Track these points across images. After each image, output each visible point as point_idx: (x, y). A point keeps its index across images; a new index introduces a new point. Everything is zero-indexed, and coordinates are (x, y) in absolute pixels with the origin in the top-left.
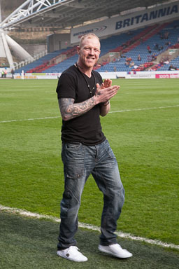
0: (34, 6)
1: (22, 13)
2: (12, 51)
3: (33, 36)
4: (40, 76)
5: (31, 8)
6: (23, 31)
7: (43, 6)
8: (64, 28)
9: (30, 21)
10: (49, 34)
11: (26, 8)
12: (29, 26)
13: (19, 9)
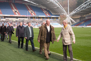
0: (77, 11)
1: (74, 12)
2: (71, 21)
3: (76, 17)
4: (77, 27)
5: (76, 11)
6: (74, 16)
7: (79, 10)
8: (84, 15)
9: (76, 14)
10: (80, 17)
11: (75, 11)
12: (75, 15)
13: (73, 11)
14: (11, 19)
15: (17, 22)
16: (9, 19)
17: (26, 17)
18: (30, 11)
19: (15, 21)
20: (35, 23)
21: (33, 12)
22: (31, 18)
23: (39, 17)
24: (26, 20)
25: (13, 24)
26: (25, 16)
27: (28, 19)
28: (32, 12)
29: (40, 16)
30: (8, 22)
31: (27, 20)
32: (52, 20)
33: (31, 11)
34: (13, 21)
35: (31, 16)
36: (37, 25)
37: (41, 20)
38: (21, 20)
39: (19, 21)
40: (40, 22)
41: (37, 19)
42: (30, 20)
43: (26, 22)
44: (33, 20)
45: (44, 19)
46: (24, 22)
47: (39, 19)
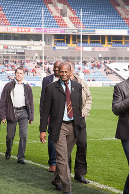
17: (37, 37)
18: (55, 6)
21: (69, 12)
22: (62, 39)
23: (97, 37)
24: (33, 48)
26: (33, 31)
28: (63, 13)
29: (99, 32)
31: (40, 48)
33: (60, 6)
35: (59, 33)
36: (86, 72)
37: (106, 48)
38: (12, 47)
39: (5, 53)
40: (100, 58)
41: (86, 46)
42: (54, 48)
43: (36, 57)
44: (66, 48)
45: (119, 46)
46: (27, 61)
47: (98, 45)
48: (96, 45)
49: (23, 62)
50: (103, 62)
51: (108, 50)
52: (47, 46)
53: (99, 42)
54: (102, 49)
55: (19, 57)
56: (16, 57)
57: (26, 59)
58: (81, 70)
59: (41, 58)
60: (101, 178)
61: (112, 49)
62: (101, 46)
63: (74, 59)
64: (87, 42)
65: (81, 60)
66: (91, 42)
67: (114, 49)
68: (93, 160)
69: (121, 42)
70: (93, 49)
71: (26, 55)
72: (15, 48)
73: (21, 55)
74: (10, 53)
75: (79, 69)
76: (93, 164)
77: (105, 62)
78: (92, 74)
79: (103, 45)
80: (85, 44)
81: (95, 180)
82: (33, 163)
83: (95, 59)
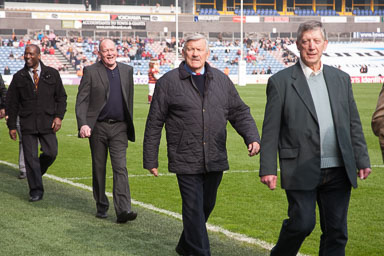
14: (49, 16)
15: (91, 34)
16: (35, 16)
19: (78, 26)
20: (233, 48)
24: (160, 19)
25: (64, 50)
27: (177, 10)
30: (24, 32)
31: (172, 19)
32: (377, 19)
34: (66, 25)
36: (249, 59)
37: (284, 17)
38: (124, 18)
39: (113, 27)
40: (274, 35)
41: (250, 14)
42: (196, 18)
43: (166, 34)
44: (216, 18)
45: (306, 14)
46: (150, 40)
47: (271, 12)
48: (267, 12)
49: (143, 42)
50: (279, 41)
51: (287, 21)
52: (184, 15)
53: (272, 8)
54: (278, 20)
55: (137, 34)
56: (132, 34)
57: (149, 36)
58: (241, 56)
59: (173, 35)
60: (270, 234)
61: (294, 19)
62: (276, 15)
63: (231, 36)
64: (251, 8)
65: (242, 39)
66: (258, 7)
67: (299, 20)
68: (257, 204)
69: (311, 8)
70: (263, 20)
71: (148, 30)
72: (129, 18)
73: (139, 31)
74: (121, 27)
75: (238, 54)
76: (257, 211)
77: (282, 42)
78: (261, 62)
79: (280, 13)
80: (249, 12)
81: (260, 237)
82: (155, 209)
83: (267, 36)
